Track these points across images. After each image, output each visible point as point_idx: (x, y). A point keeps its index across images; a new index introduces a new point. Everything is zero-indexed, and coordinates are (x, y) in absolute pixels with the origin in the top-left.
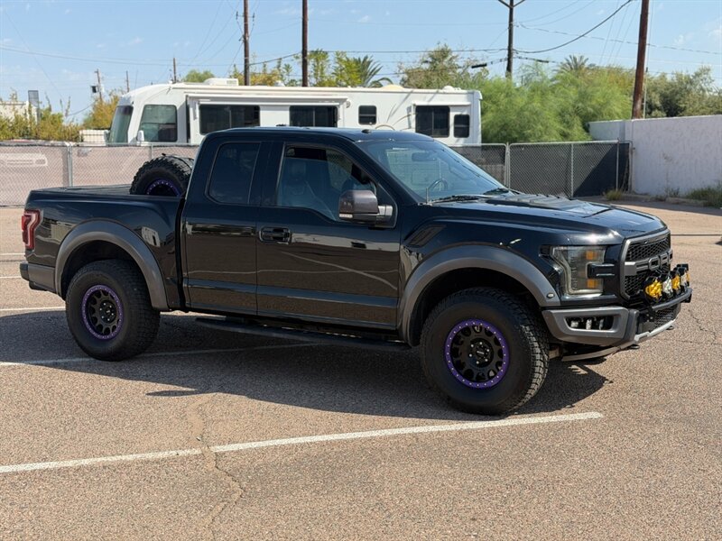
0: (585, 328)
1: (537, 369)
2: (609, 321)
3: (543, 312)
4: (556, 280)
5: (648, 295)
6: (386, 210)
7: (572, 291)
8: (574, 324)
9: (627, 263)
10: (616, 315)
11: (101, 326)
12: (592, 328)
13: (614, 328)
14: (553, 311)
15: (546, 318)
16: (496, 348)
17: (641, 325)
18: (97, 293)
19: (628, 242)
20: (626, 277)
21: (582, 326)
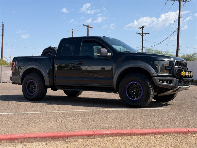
0: (164, 83)
1: (151, 94)
2: (171, 81)
3: (152, 78)
4: (156, 69)
5: (181, 75)
6: (109, 54)
7: (160, 73)
8: (161, 82)
9: (175, 66)
10: (172, 80)
11: (31, 92)
12: (166, 83)
13: (172, 83)
14: (155, 78)
15: (153, 80)
16: (140, 89)
17: (180, 83)
18: (31, 82)
19: (176, 61)
20: (175, 70)
21: (163, 82)
